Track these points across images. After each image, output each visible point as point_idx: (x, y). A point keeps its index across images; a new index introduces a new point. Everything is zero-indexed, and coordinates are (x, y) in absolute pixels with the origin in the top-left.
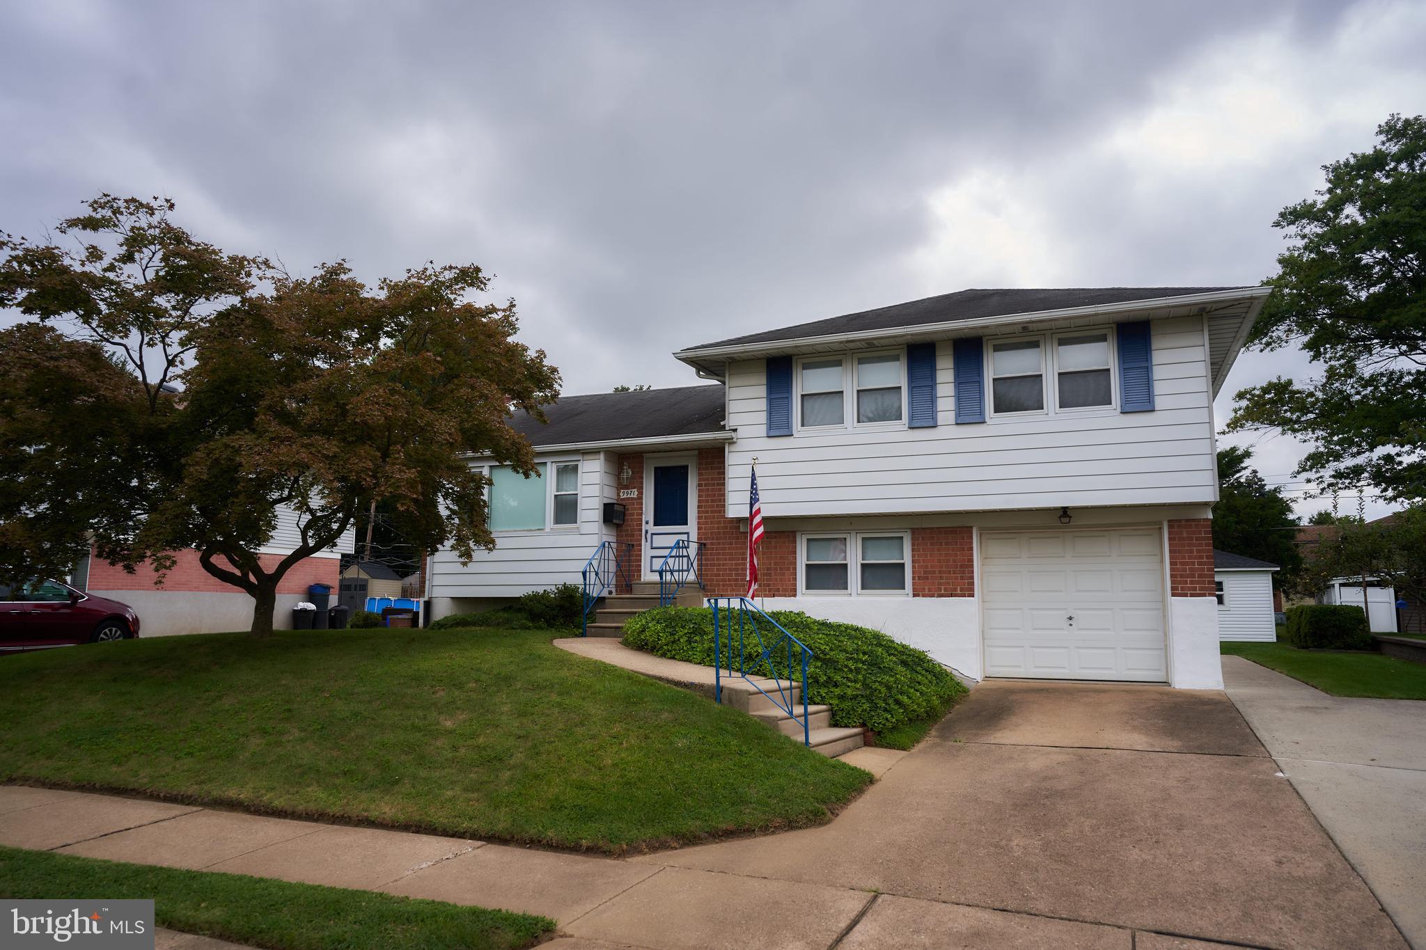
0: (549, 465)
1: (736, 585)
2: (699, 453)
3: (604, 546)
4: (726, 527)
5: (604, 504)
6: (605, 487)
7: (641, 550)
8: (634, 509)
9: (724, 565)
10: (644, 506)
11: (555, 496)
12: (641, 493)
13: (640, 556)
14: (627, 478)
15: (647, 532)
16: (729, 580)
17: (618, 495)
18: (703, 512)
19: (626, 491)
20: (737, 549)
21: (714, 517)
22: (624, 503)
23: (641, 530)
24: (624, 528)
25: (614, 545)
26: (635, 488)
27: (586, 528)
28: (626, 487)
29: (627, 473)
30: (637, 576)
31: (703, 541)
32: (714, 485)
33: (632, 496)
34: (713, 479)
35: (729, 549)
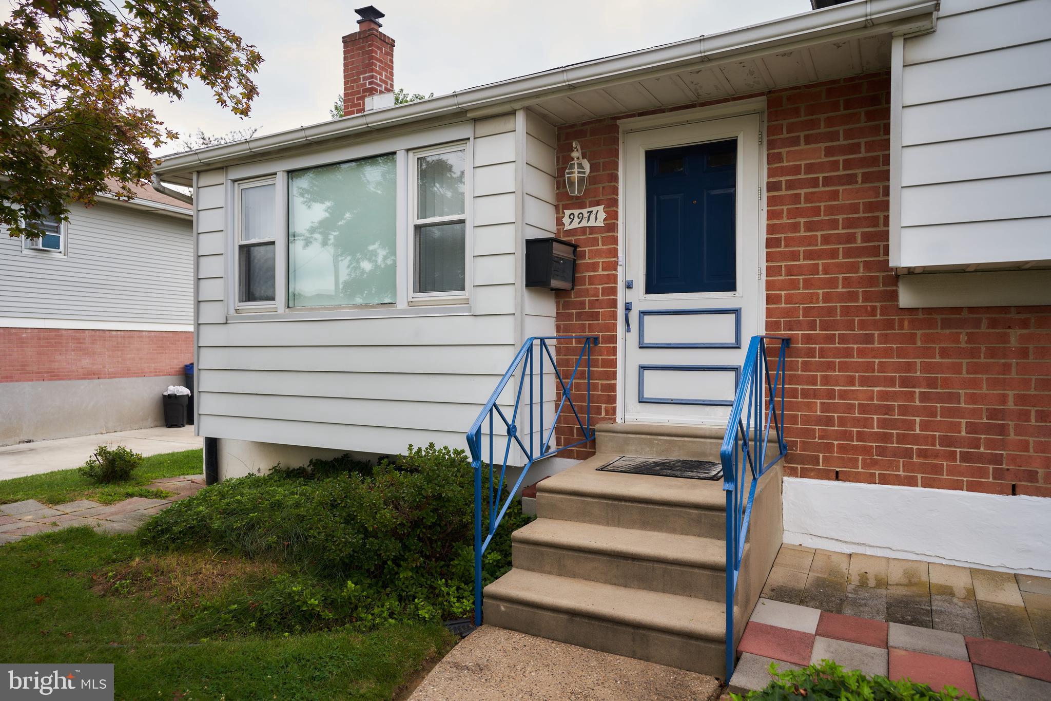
0: (400, 157)
1: (882, 451)
2: (770, 103)
3: (530, 350)
4: (853, 296)
5: (527, 241)
6: (530, 202)
7: (614, 351)
8: (598, 254)
9: (843, 395)
10: (620, 248)
11: (417, 228)
12: (612, 216)
13: (613, 364)
14: (581, 180)
15: (628, 308)
16: (861, 436)
17: (559, 222)
18: (783, 256)
19: (576, 212)
20: (887, 353)
21: (814, 270)
22: (572, 239)
23: (614, 304)
24: (573, 298)
25: (552, 344)
26: (598, 204)
27: (485, 301)
28: (579, 203)
29: (580, 166)
30: (607, 413)
31: (784, 333)
32: (814, 183)
33: (592, 223)
34: (810, 168)
35: (861, 353)
